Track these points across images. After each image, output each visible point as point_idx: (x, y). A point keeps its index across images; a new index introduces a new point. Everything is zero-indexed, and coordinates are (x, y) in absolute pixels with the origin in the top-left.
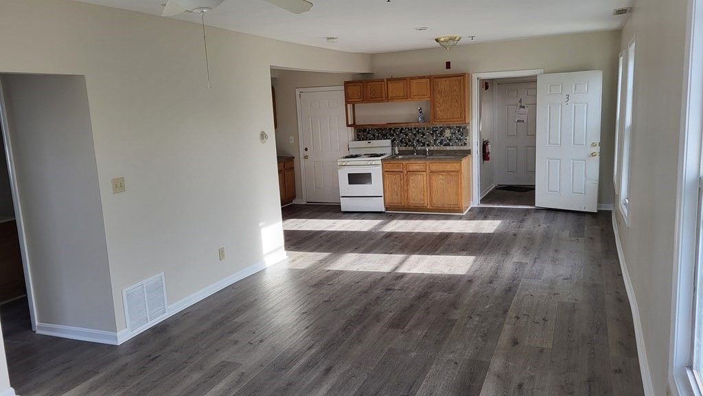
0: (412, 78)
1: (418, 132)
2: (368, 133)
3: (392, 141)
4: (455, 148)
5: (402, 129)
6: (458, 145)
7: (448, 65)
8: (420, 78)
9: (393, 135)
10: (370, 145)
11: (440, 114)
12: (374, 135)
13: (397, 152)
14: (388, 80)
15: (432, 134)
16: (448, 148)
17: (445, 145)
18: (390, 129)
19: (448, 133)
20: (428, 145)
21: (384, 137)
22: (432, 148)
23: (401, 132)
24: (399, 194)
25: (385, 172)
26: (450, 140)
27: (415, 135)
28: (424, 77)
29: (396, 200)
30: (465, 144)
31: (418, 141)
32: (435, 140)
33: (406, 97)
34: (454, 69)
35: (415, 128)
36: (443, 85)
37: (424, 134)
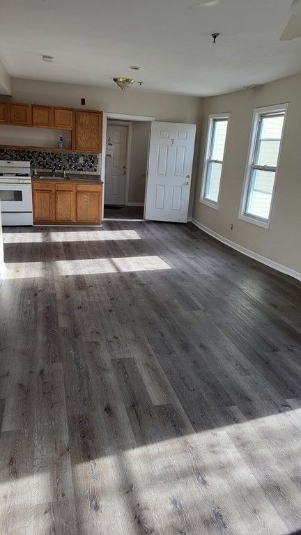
0: (55, 108)
1: (55, 156)
2: (6, 153)
3: (31, 163)
4: (87, 173)
5: (40, 153)
6: (89, 171)
7: (83, 101)
8: (63, 109)
9: (31, 158)
10: (9, 165)
11: (80, 143)
12: (12, 156)
13: (36, 173)
14: (33, 106)
15: (68, 160)
16: (81, 173)
17: (78, 170)
18: (29, 152)
19: (81, 160)
20: (64, 169)
21: (22, 158)
22: (68, 172)
23: (39, 155)
25: (34, 191)
26: (83, 166)
27: (52, 159)
28: (67, 109)
30: (95, 170)
31: (55, 165)
32: (70, 166)
33: (50, 124)
34: (88, 106)
35: (53, 153)
37: (60, 160)
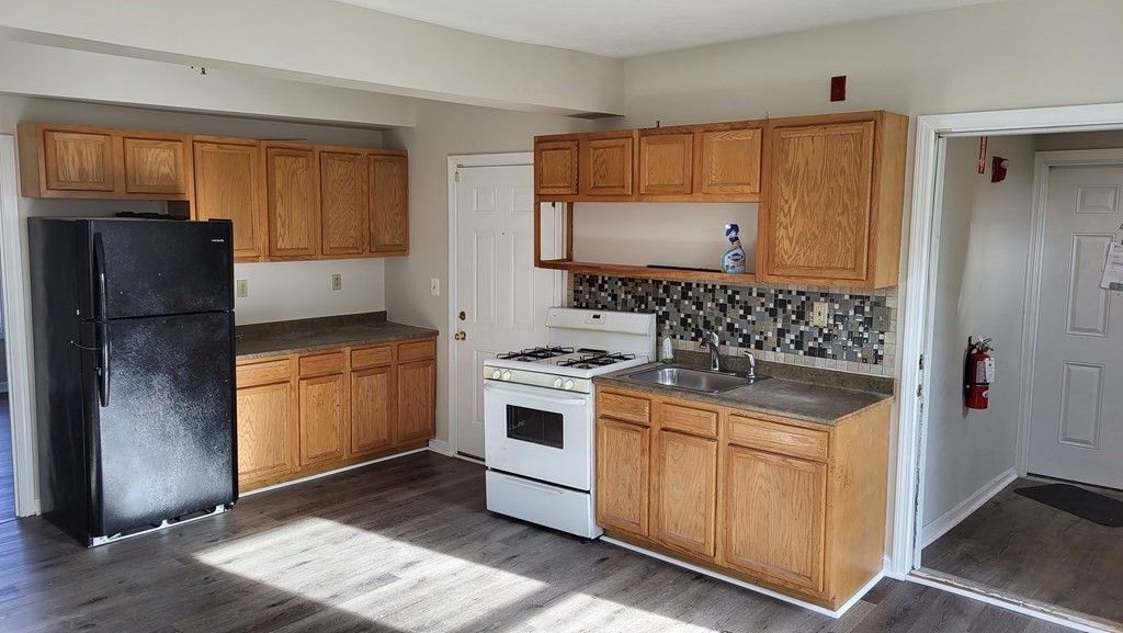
0: (710, 129)
1: (731, 299)
2: (601, 289)
3: (660, 321)
4: (843, 366)
5: (689, 285)
6: (852, 358)
7: (838, 88)
8: (734, 127)
9: (662, 303)
10: (596, 324)
11: (786, 247)
12: (614, 297)
13: (668, 354)
14: (645, 133)
15: (773, 313)
16: (819, 363)
17: (811, 352)
18: (658, 283)
19: (820, 315)
20: (759, 346)
21: (640, 305)
22: (769, 356)
23: (684, 296)
24: (636, 496)
25: (603, 419)
26: (827, 338)
27: (723, 308)
28: (745, 126)
29: (628, 511)
30: (878, 358)
31: (730, 327)
32: (781, 333)
33: (691, 188)
35: (724, 288)
36: (804, 151)
37: (748, 310)
